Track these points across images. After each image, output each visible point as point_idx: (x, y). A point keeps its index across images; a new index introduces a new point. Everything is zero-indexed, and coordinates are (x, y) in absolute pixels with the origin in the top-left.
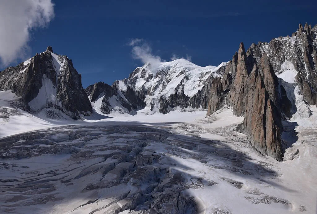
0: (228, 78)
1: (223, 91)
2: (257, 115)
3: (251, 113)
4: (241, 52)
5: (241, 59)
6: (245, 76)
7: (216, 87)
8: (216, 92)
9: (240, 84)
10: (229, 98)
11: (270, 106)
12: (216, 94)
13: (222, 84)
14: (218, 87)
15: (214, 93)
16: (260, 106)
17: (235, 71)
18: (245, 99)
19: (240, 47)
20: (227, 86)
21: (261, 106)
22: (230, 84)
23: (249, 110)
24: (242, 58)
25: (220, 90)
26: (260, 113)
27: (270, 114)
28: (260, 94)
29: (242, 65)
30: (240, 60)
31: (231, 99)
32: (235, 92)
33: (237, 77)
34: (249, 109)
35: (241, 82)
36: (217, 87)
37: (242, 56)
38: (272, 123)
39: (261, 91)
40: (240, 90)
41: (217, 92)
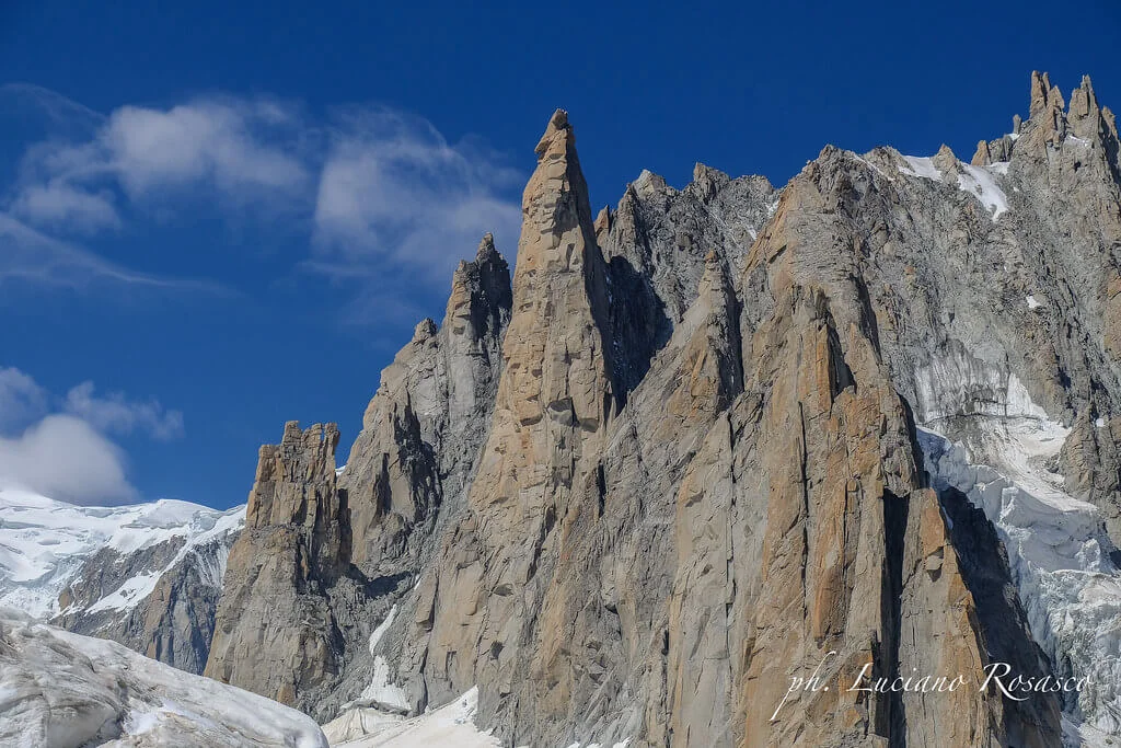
0: (402, 455)
1: (353, 572)
2: (798, 655)
3: (724, 655)
4: (553, 198)
5: (554, 255)
6: (582, 414)
7: (283, 515)
8: (288, 568)
9: (534, 499)
10: (414, 629)
11: (951, 554)
12: (287, 583)
13: (343, 494)
14: (309, 522)
15: (265, 581)
16: (831, 560)
17: (471, 402)
18: (621, 571)
19: (542, 152)
20: (393, 526)
21: (846, 564)
22: (420, 516)
23: (701, 629)
24: (563, 248)
25: (325, 551)
26: (832, 633)
27: (951, 639)
28: (818, 448)
29: (560, 311)
30: (541, 267)
31: (438, 642)
32: (475, 571)
33: (502, 428)
34: (693, 615)
35: (544, 470)
36: (299, 517)
37: (558, 230)
38: (979, 729)
39: (831, 426)
40: (529, 550)
41: (299, 569)
